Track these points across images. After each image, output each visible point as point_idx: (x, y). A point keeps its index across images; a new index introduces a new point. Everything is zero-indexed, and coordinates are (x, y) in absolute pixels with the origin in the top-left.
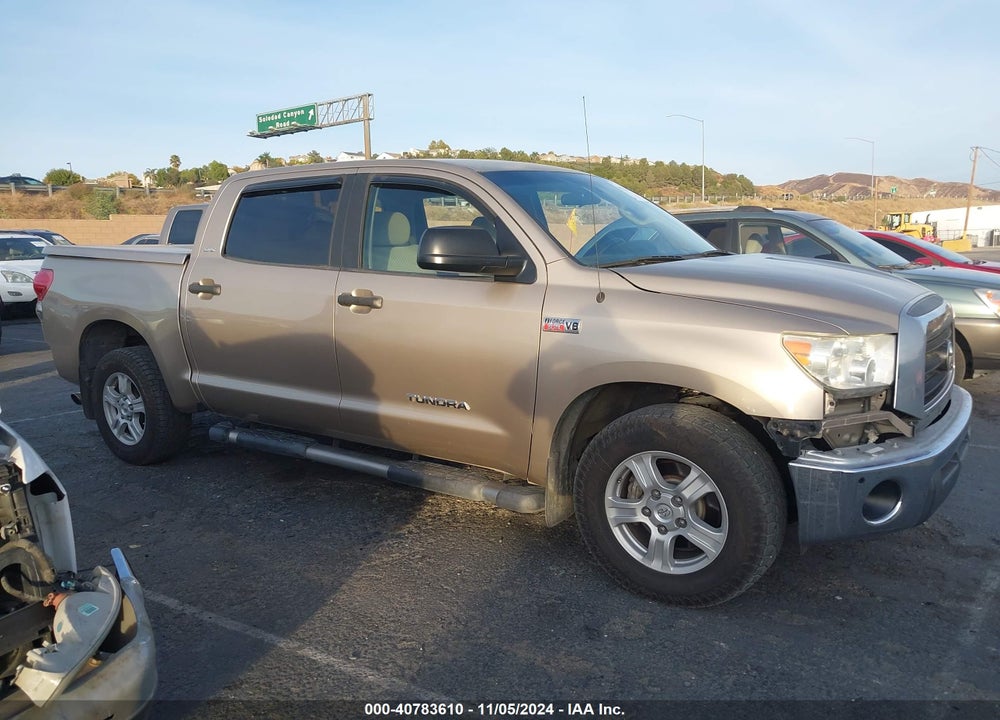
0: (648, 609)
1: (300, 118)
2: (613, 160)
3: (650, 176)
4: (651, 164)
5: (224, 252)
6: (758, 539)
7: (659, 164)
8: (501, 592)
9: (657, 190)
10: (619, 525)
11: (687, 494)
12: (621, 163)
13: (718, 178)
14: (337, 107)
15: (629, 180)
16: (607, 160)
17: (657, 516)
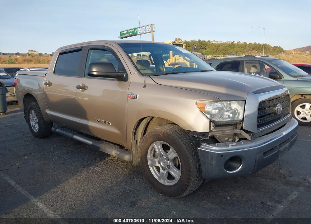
0: (158, 197)
1: (133, 32)
2: (235, 43)
3: (247, 48)
4: (248, 44)
5: (54, 72)
6: (190, 175)
7: (250, 44)
8: (113, 187)
9: (249, 52)
10: (152, 166)
11: (170, 157)
12: (238, 44)
13: (271, 48)
14: (144, 28)
15: (240, 49)
16: (233, 42)
17: (162, 164)
